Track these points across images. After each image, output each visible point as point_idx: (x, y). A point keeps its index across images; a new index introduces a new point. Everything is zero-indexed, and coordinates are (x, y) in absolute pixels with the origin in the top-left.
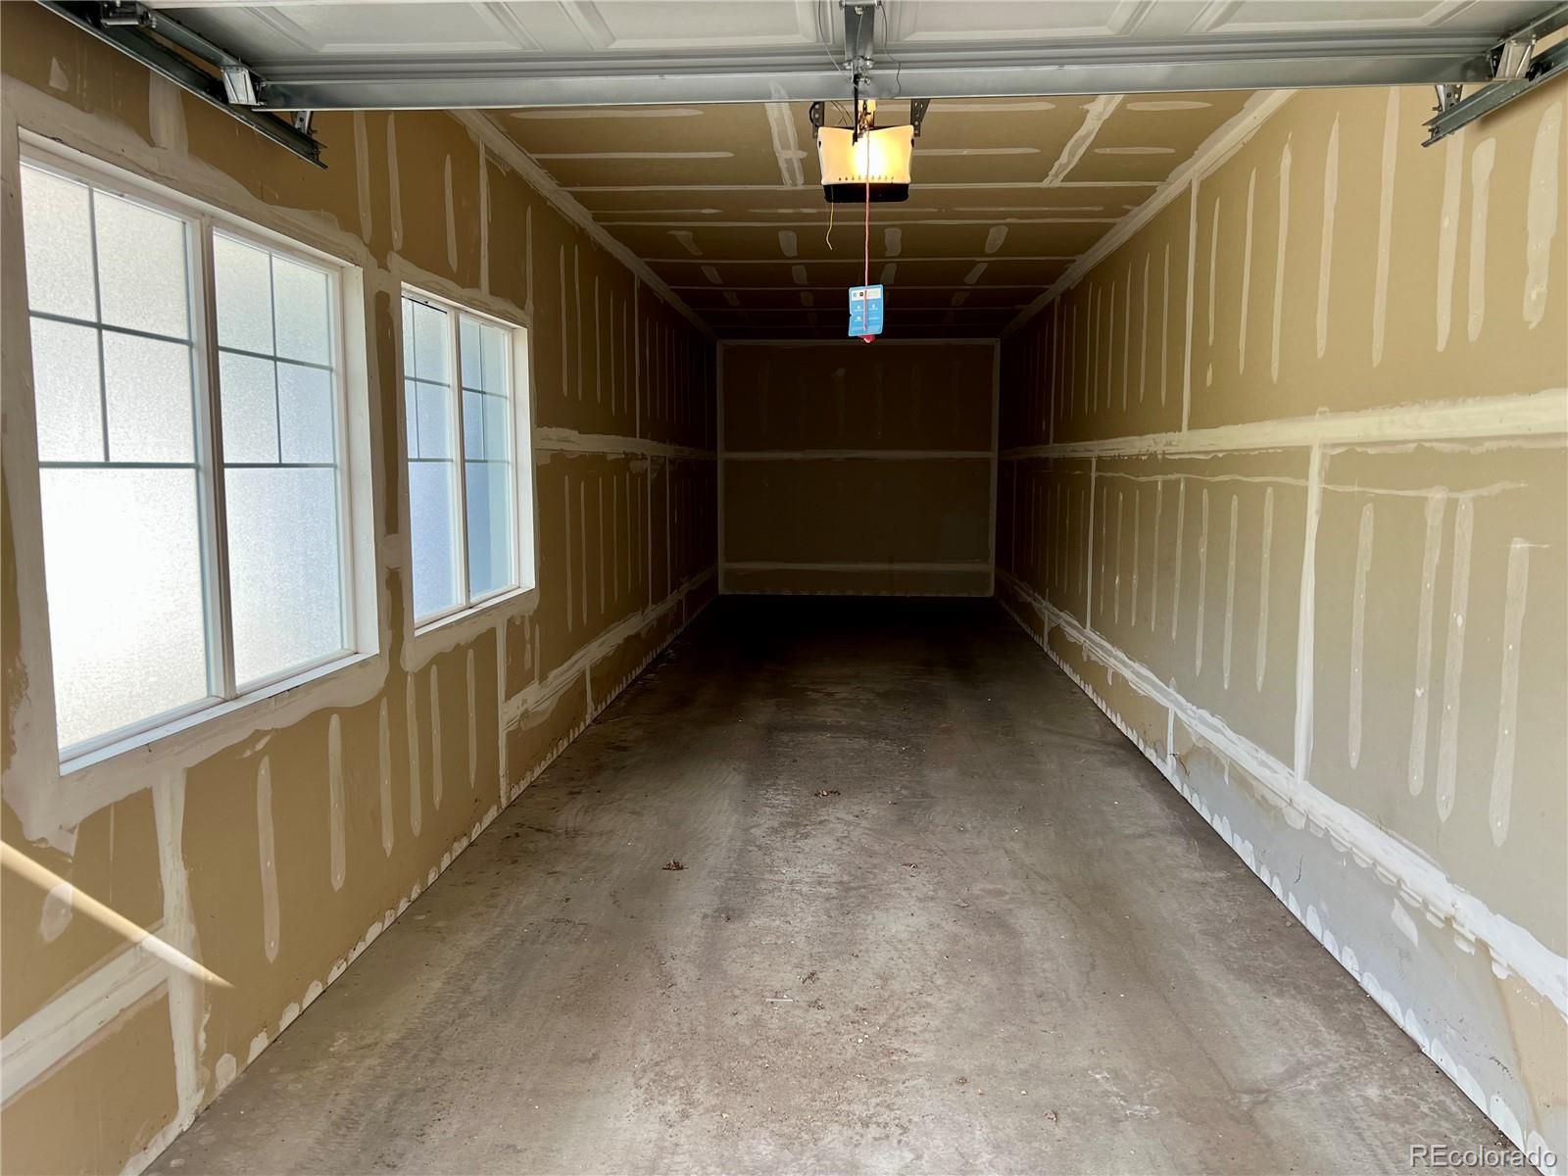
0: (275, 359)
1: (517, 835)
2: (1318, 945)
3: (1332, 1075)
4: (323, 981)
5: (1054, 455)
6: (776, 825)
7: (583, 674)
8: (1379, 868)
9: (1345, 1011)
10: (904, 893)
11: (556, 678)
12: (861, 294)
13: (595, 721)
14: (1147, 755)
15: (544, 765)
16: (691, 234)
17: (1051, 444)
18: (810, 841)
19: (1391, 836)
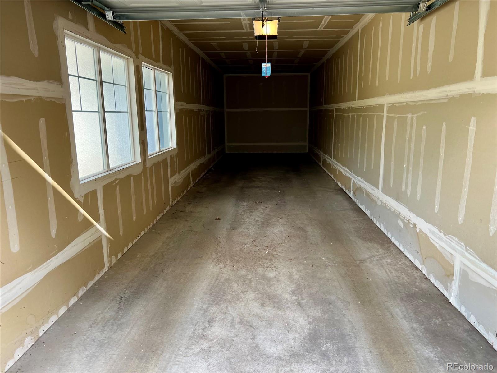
0: (113, 84)
1: (176, 213)
2: (383, 233)
3: (380, 258)
4: (132, 243)
5: (324, 109)
6: (245, 210)
7: (189, 172)
8: (396, 211)
9: (386, 246)
10: (278, 224)
11: (182, 173)
12: (265, 65)
13: (193, 186)
14: (346, 192)
15: (180, 197)
16: (217, 44)
17: (324, 106)
18: (254, 213)
19: (398, 202)
